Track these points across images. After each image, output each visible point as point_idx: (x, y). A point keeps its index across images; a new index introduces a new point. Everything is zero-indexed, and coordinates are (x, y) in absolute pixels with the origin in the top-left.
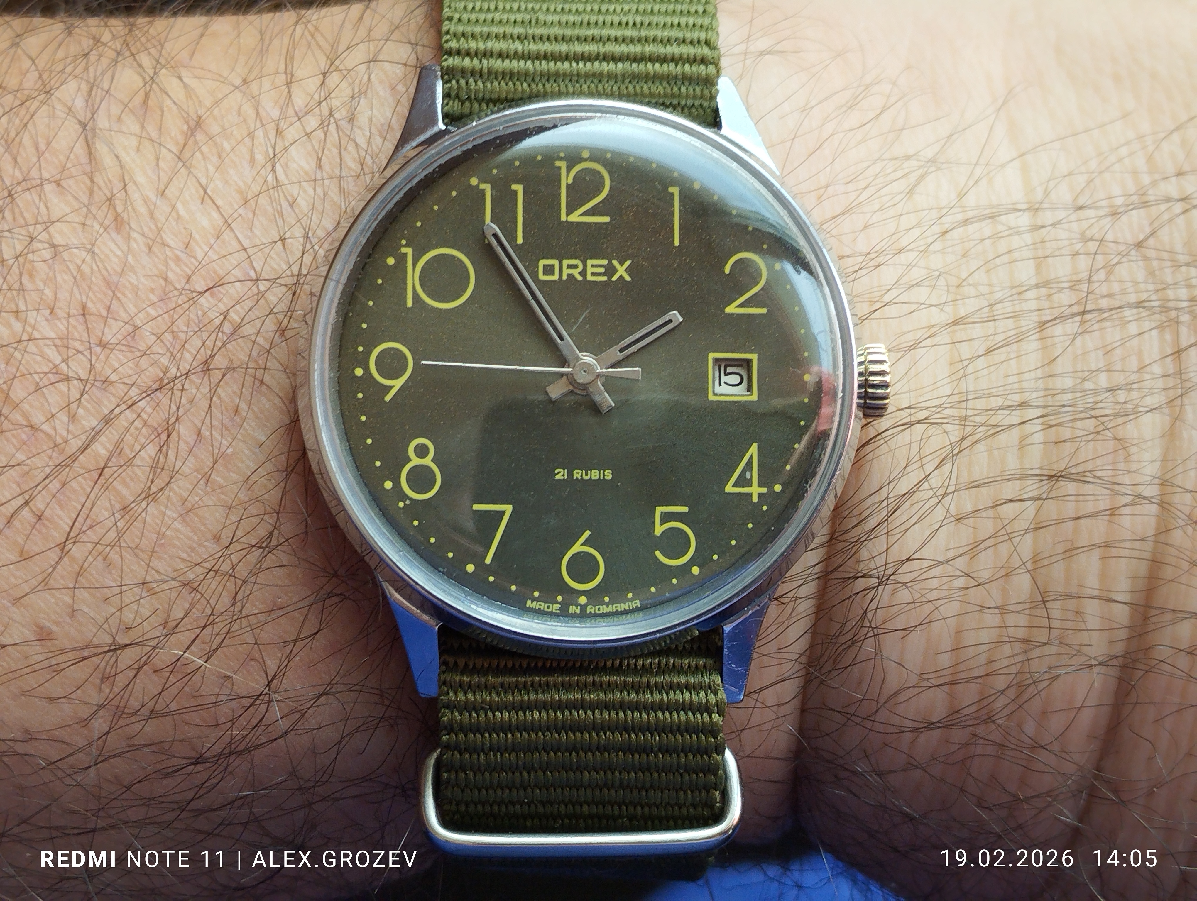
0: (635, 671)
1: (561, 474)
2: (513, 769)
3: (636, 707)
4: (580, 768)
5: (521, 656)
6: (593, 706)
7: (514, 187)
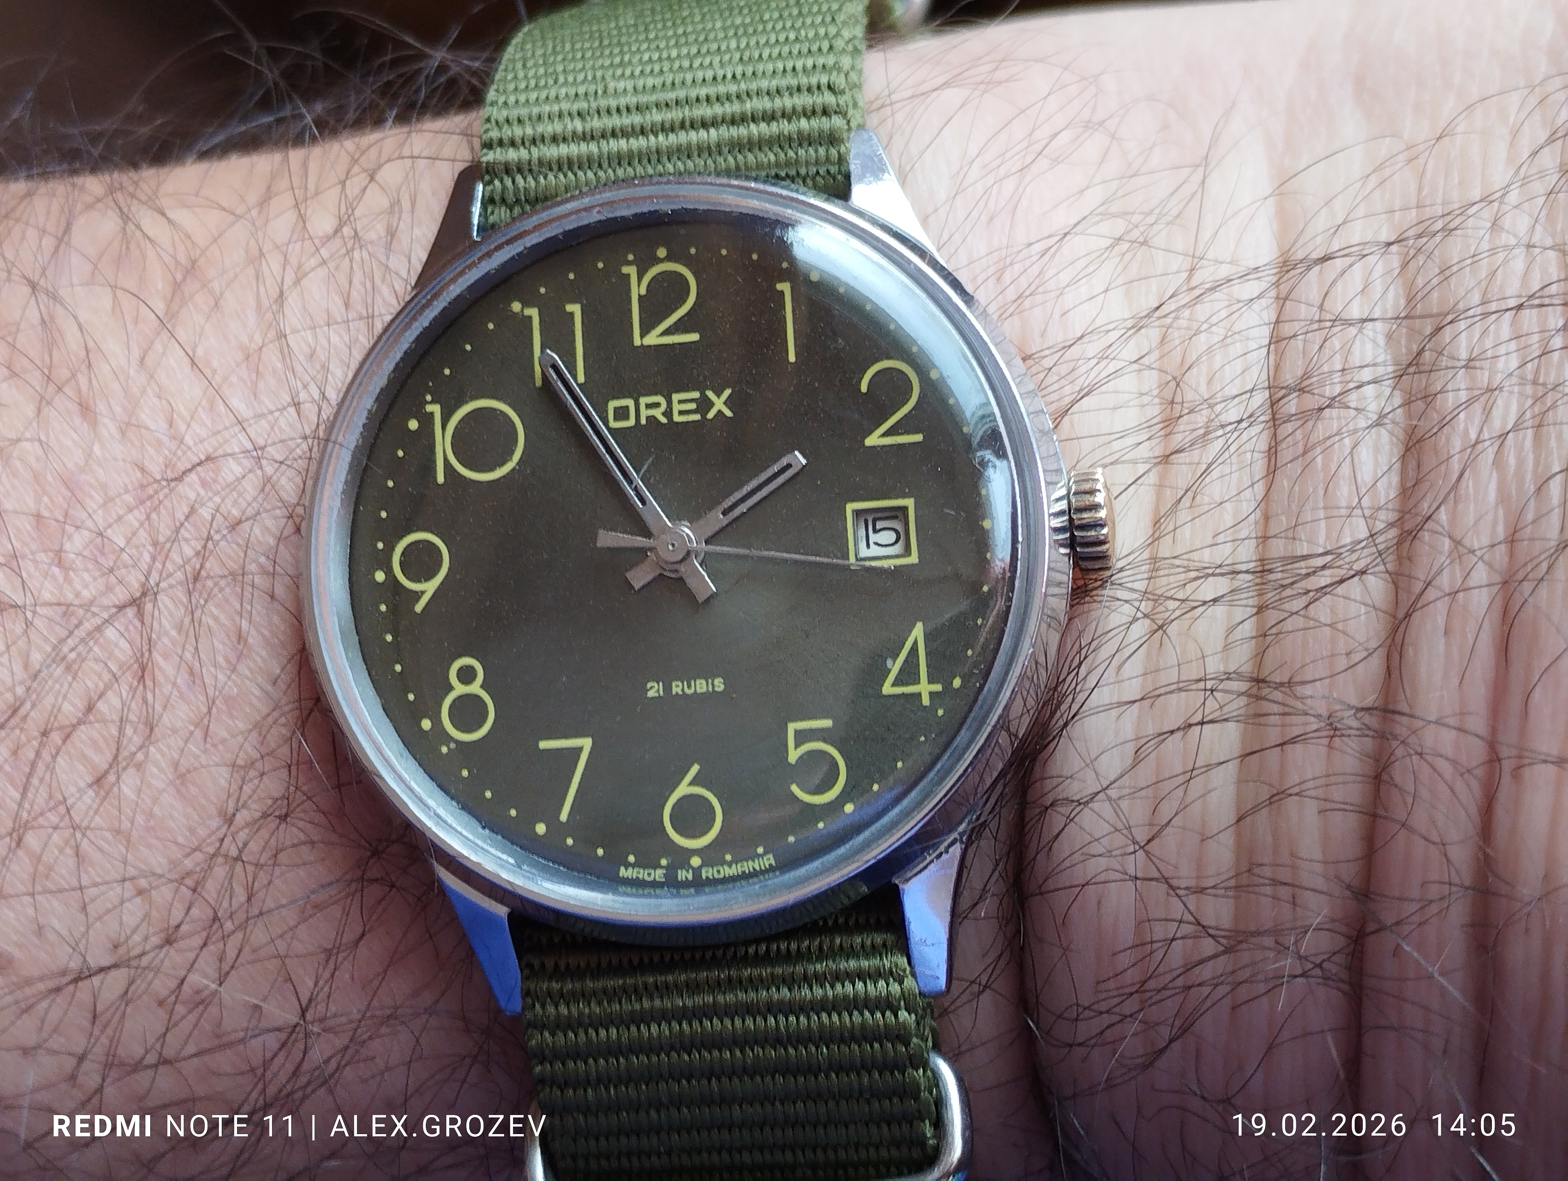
1: (654, 690)
2: (636, 1106)
3: (790, 1009)
4: (726, 1100)
6: (730, 1012)
7: (570, 308)
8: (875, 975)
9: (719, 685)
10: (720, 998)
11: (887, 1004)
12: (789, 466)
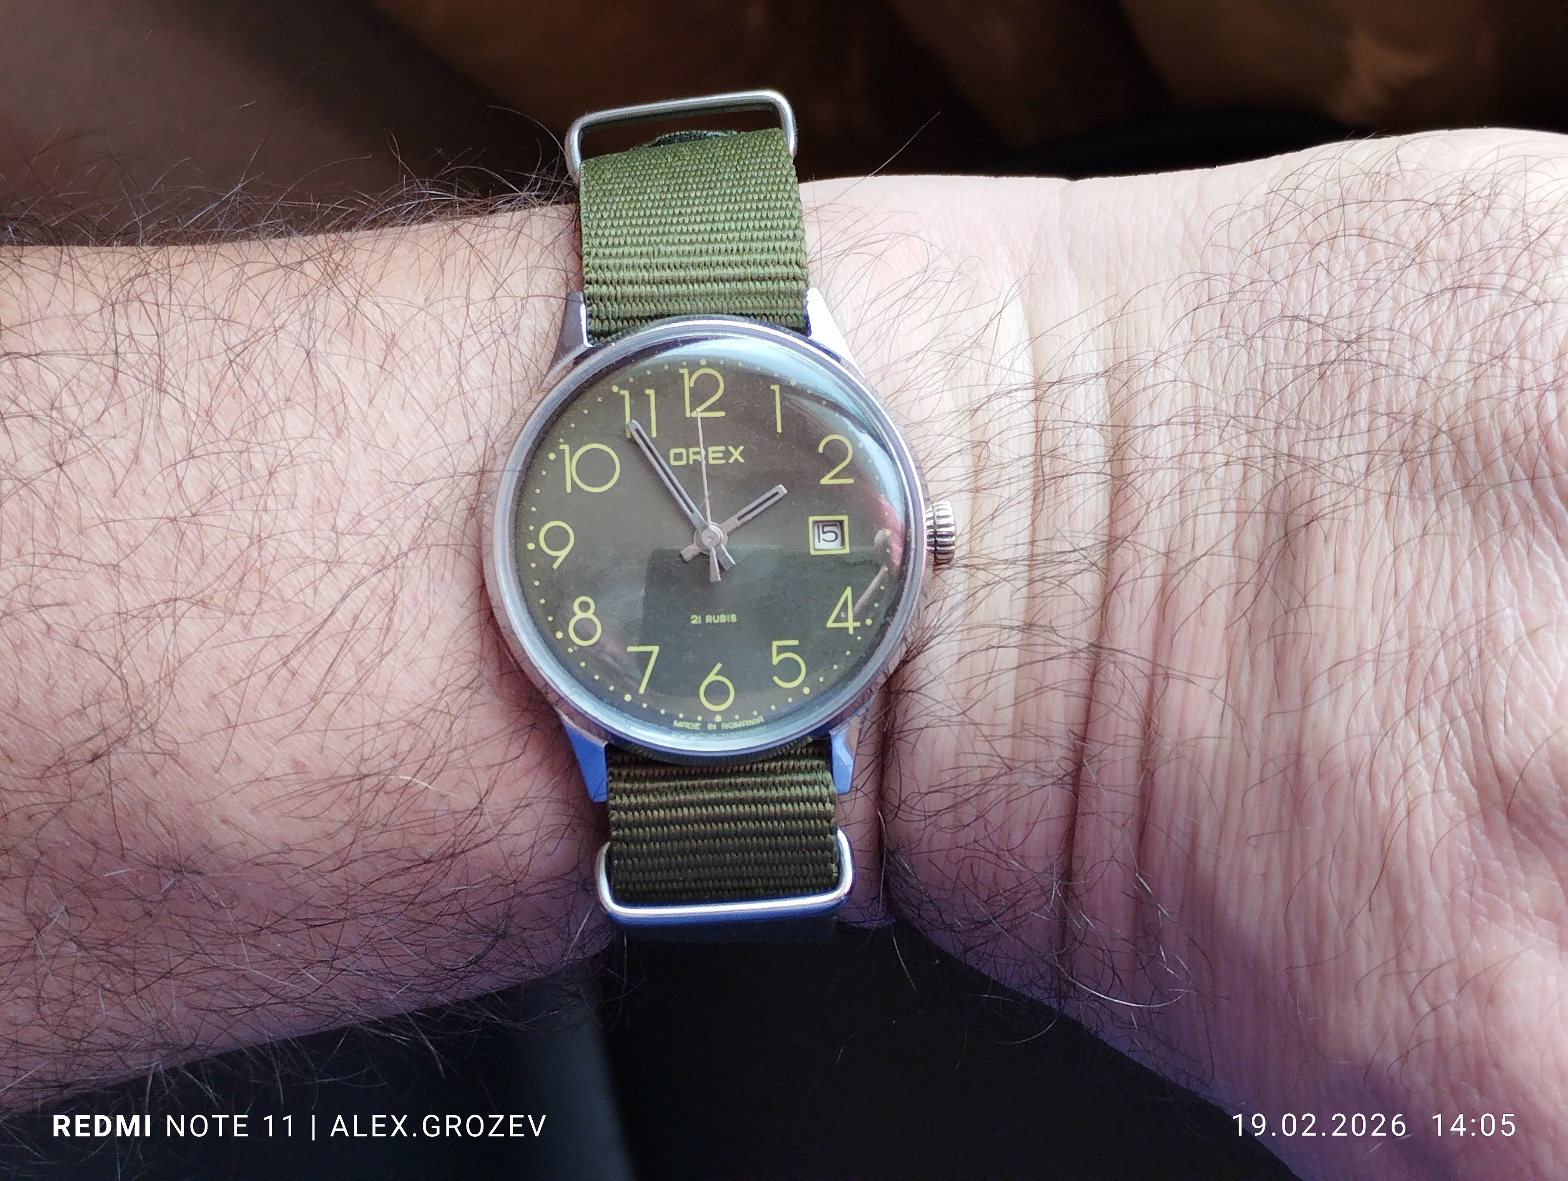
0: (763, 773)
1: (696, 620)
2: (670, 854)
3: (765, 801)
4: (723, 851)
5: (671, 765)
6: (730, 802)
7: (648, 392)
8: (813, 783)
9: (734, 618)
10: (725, 795)
11: (821, 800)
12: (777, 494)
